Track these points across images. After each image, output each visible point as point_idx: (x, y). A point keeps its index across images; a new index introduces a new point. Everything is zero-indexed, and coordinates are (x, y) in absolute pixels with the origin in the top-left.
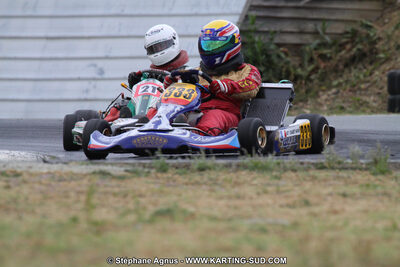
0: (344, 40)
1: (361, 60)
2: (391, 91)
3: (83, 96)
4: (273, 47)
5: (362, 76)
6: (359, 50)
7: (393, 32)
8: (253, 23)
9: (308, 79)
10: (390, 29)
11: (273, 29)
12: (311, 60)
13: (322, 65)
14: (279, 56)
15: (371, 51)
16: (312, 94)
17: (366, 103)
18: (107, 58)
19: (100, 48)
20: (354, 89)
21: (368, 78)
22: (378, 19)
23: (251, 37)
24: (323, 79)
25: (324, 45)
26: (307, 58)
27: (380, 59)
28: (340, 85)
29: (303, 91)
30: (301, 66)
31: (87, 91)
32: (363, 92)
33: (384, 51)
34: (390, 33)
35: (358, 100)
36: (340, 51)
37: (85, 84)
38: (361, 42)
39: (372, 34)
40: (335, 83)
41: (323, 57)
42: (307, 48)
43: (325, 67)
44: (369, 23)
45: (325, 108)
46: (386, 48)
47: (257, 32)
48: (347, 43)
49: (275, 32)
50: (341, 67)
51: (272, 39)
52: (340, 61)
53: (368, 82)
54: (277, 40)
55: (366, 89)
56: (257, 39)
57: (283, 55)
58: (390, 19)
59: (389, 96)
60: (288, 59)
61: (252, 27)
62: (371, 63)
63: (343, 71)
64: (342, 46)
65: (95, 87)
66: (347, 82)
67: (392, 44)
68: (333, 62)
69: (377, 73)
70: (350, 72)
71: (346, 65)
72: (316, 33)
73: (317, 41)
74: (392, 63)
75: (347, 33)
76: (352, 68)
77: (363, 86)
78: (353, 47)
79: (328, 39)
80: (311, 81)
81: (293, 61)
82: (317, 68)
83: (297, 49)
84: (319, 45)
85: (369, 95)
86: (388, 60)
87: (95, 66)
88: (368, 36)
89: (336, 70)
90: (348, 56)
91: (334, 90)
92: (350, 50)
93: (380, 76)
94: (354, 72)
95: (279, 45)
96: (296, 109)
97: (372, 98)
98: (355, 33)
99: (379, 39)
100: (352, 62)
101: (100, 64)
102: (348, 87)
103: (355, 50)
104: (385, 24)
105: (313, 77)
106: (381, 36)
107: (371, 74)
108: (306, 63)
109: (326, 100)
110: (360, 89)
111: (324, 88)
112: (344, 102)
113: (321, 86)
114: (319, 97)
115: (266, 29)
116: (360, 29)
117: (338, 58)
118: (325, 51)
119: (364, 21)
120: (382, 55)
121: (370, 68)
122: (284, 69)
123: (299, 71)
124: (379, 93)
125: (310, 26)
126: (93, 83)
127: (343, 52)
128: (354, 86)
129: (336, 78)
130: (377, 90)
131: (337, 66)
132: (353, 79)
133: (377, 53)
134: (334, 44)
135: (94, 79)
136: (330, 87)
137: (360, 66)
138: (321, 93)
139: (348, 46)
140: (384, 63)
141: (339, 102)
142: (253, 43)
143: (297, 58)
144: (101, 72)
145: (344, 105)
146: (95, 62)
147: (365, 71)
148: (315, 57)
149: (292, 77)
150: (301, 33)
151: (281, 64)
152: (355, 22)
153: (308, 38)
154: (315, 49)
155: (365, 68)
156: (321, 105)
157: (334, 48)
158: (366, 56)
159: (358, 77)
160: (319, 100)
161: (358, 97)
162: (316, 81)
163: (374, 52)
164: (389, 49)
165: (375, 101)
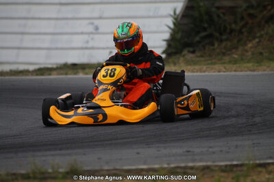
0: (266, 3)
3: (85, 45)
4: (214, 9)
9: (240, 32)
12: (242, 18)
13: (250, 22)
14: (218, 16)
16: (242, 43)
18: (100, 18)
19: (96, 11)
20: (271, 39)
23: (197, 3)
24: (250, 32)
25: (252, 7)
26: (239, 16)
28: (261, 36)
29: (235, 41)
30: (235, 22)
31: (87, 42)
36: (263, 11)
37: (86, 37)
40: (258, 35)
41: (251, 15)
42: (239, 10)
43: (252, 23)
45: (250, 53)
48: (268, 5)
50: (263, 23)
51: (213, 4)
52: (262, 18)
54: (217, 4)
56: (202, 4)
57: (221, 15)
60: (226, 18)
63: (264, 26)
64: (265, 7)
65: (92, 39)
66: (267, 34)
68: (258, 20)
70: (269, 27)
71: (267, 22)
73: (247, 4)
80: (242, 33)
81: (229, 19)
82: (247, 23)
83: (232, 10)
84: (248, 7)
87: (92, 24)
89: (259, 25)
90: (268, 15)
91: (257, 40)
92: (270, 10)
94: (272, 27)
95: (218, 8)
96: (229, 55)
100: (270, 19)
101: (96, 22)
102: (267, 37)
105: (243, 30)
108: (239, 20)
109: (251, 47)
111: (250, 38)
112: (263, 49)
113: (248, 37)
114: (246, 45)
117: (261, 16)
118: (252, 11)
122: (222, 25)
123: (233, 26)
126: (91, 36)
127: (265, 12)
128: (271, 37)
129: (259, 31)
131: (260, 22)
132: (271, 32)
134: (258, 6)
135: (91, 33)
136: (254, 38)
138: (248, 42)
139: (269, 7)
141: (259, 49)
142: (199, 7)
143: (232, 17)
144: (97, 28)
145: (263, 51)
146: (92, 21)
148: (245, 16)
149: (228, 31)
151: (220, 22)
153: (240, 2)
154: (245, 10)
156: (247, 51)
157: (258, 9)
160: (246, 48)
162: (245, 34)
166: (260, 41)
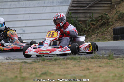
0: (99, 19)
1: (104, 25)
2: (114, 34)
4: (77, 22)
5: (105, 30)
6: (104, 21)
7: (114, 16)
8: (71, 15)
9: (88, 31)
10: (113, 15)
11: (77, 16)
12: (89, 25)
13: (92, 27)
14: (79, 24)
15: (107, 22)
16: (89, 36)
17: (107, 38)
18: (26, 27)
19: (23, 24)
20: (103, 34)
21: (107, 30)
22: (109, 12)
23: (70, 19)
24: (93, 31)
25: (93, 20)
26: (88, 25)
27: (110, 24)
28: (98, 32)
29: (87, 35)
30: (86, 27)
32: (105, 35)
33: (111, 22)
34: (113, 16)
35: (104, 37)
36: (98, 22)
38: (104, 19)
39: (107, 17)
40: (97, 32)
41: (92, 24)
42: (88, 22)
43: (93, 27)
44: (106, 13)
45: (94, 40)
46: (112, 21)
47: (72, 17)
48: (100, 20)
49: (77, 17)
50: (98, 27)
51: (77, 19)
52: (98, 25)
53: (107, 31)
54: (78, 19)
55: (106, 34)
56: (72, 19)
57: (80, 24)
58: (113, 12)
59: (113, 36)
60: (82, 25)
61: (70, 16)
62: (107, 26)
63: (99, 28)
64: (98, 21)
66: (100, 32)
67: (114, 19)
68: (96, 26)
69: (109, 29)
70: (101, 29)
71: (100, 27)
72: (90, 17)
73: (91, 19)
74: (114, 25)
75: (100, 17)
76: (102, 27)
77: (105, 33)
78: (102, 21)
79: (94, 18)
80: (89, 32)
81: (83, 26)
82: (91, 28)
83: (84, 22)
84: (91, 21)
85: (107, 36)
86: (113, 24)
87: (22, 29)
88: (106, 17)
89: (97, 28)
90: (100, 24)
91: (96, 34)
92: (101, 22)
93: (110, 29)
94: (102, 28)
95: (79, 21)
97: (108, 36)
98: (102, 17)
99: (110, 18)
100: (102, 25)
101: (24, 28)
102: (101, 33)
103: (102, 22)
104: (111, 13)
105: (89, 31)
106: (110, 17)
107: (108, 29)
108: (87, 26)
109: (94, 37)
110: (104, 34)
111: (93, 34)
112: (99, 38)
113: (92, 33)
114: (92, 36)
115: (75, 16)
116: (104, 15)
117: (97, 24)
118: (93, 22)
119: (105, 13)
120: (111, 23)
121: (107, 27)
122: (81, 28)
123: (85, 29)
124: (110, 35)
125: (88, 15)
126: (22, 34)
127: (99, 23)
128: (103, 33)
129: (97, 31)
130: (110, 34)
131: (97, 27)
132: (102, 31)
133: (109, 23)
134: (96, 20)
135: (22, 33)
137: (104, 27)
138: (92, 35)
139: (100, 21)
140: (111, 25)
141: (98, 38)
142: (71, 20)
143: (85, 25)
144: (24, 31)
145: (100, 39)
147: (106, 28)
148: (90, 24)
149: (83, 31)
150: (86, 17)
151: (80, 27)
152: (102, 13)
153: (88, 19)
154: (90, 22)
155: (106, 27)
157: (96, 21)
158: (106, 23)
159: (104, 30)
160: (92, 37)
161: (104, 36)
162: (91, 32)
163: (108, 22)
164: (113, 21)
165: (109, 37)
166: (98, 35)
